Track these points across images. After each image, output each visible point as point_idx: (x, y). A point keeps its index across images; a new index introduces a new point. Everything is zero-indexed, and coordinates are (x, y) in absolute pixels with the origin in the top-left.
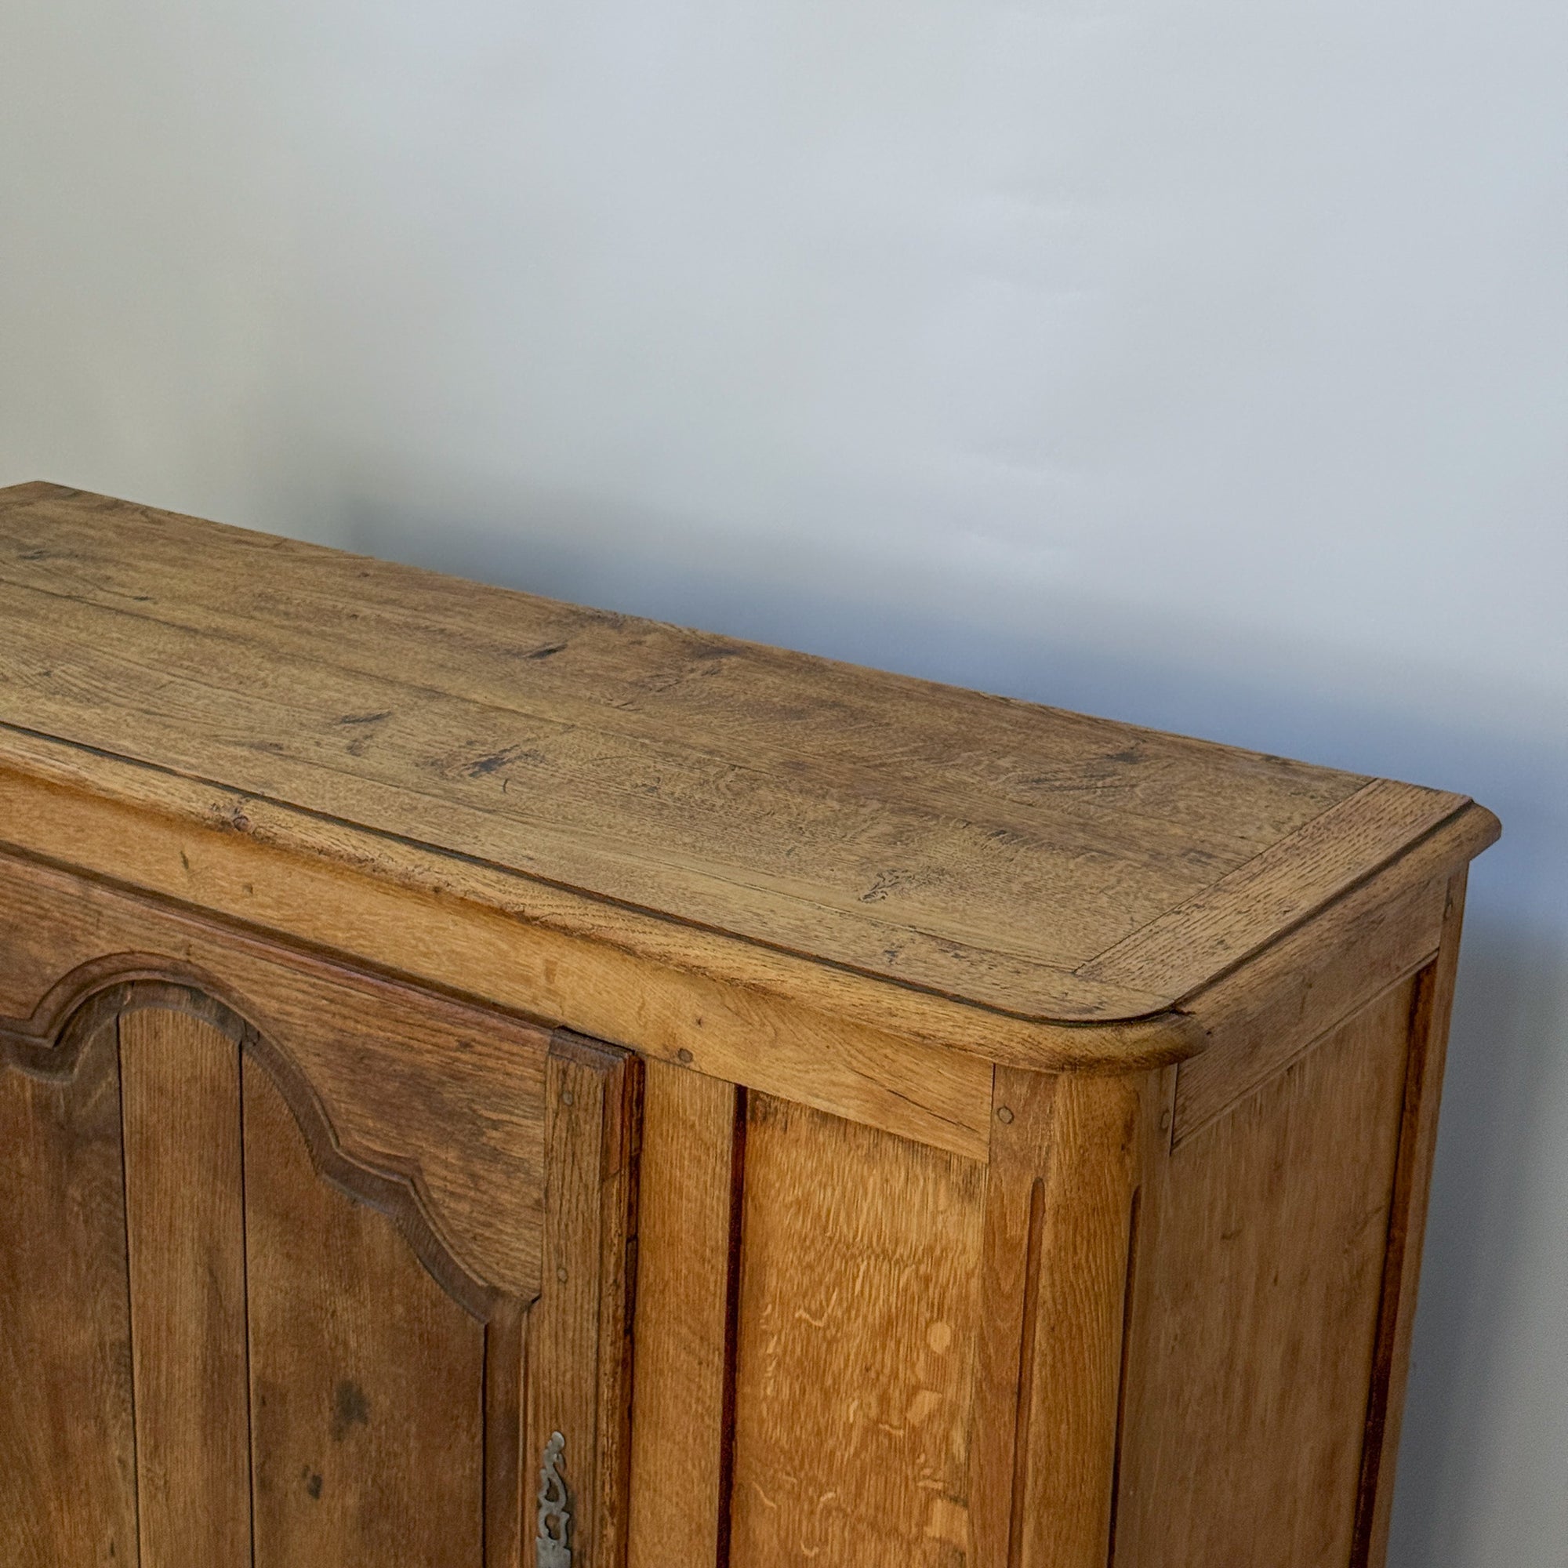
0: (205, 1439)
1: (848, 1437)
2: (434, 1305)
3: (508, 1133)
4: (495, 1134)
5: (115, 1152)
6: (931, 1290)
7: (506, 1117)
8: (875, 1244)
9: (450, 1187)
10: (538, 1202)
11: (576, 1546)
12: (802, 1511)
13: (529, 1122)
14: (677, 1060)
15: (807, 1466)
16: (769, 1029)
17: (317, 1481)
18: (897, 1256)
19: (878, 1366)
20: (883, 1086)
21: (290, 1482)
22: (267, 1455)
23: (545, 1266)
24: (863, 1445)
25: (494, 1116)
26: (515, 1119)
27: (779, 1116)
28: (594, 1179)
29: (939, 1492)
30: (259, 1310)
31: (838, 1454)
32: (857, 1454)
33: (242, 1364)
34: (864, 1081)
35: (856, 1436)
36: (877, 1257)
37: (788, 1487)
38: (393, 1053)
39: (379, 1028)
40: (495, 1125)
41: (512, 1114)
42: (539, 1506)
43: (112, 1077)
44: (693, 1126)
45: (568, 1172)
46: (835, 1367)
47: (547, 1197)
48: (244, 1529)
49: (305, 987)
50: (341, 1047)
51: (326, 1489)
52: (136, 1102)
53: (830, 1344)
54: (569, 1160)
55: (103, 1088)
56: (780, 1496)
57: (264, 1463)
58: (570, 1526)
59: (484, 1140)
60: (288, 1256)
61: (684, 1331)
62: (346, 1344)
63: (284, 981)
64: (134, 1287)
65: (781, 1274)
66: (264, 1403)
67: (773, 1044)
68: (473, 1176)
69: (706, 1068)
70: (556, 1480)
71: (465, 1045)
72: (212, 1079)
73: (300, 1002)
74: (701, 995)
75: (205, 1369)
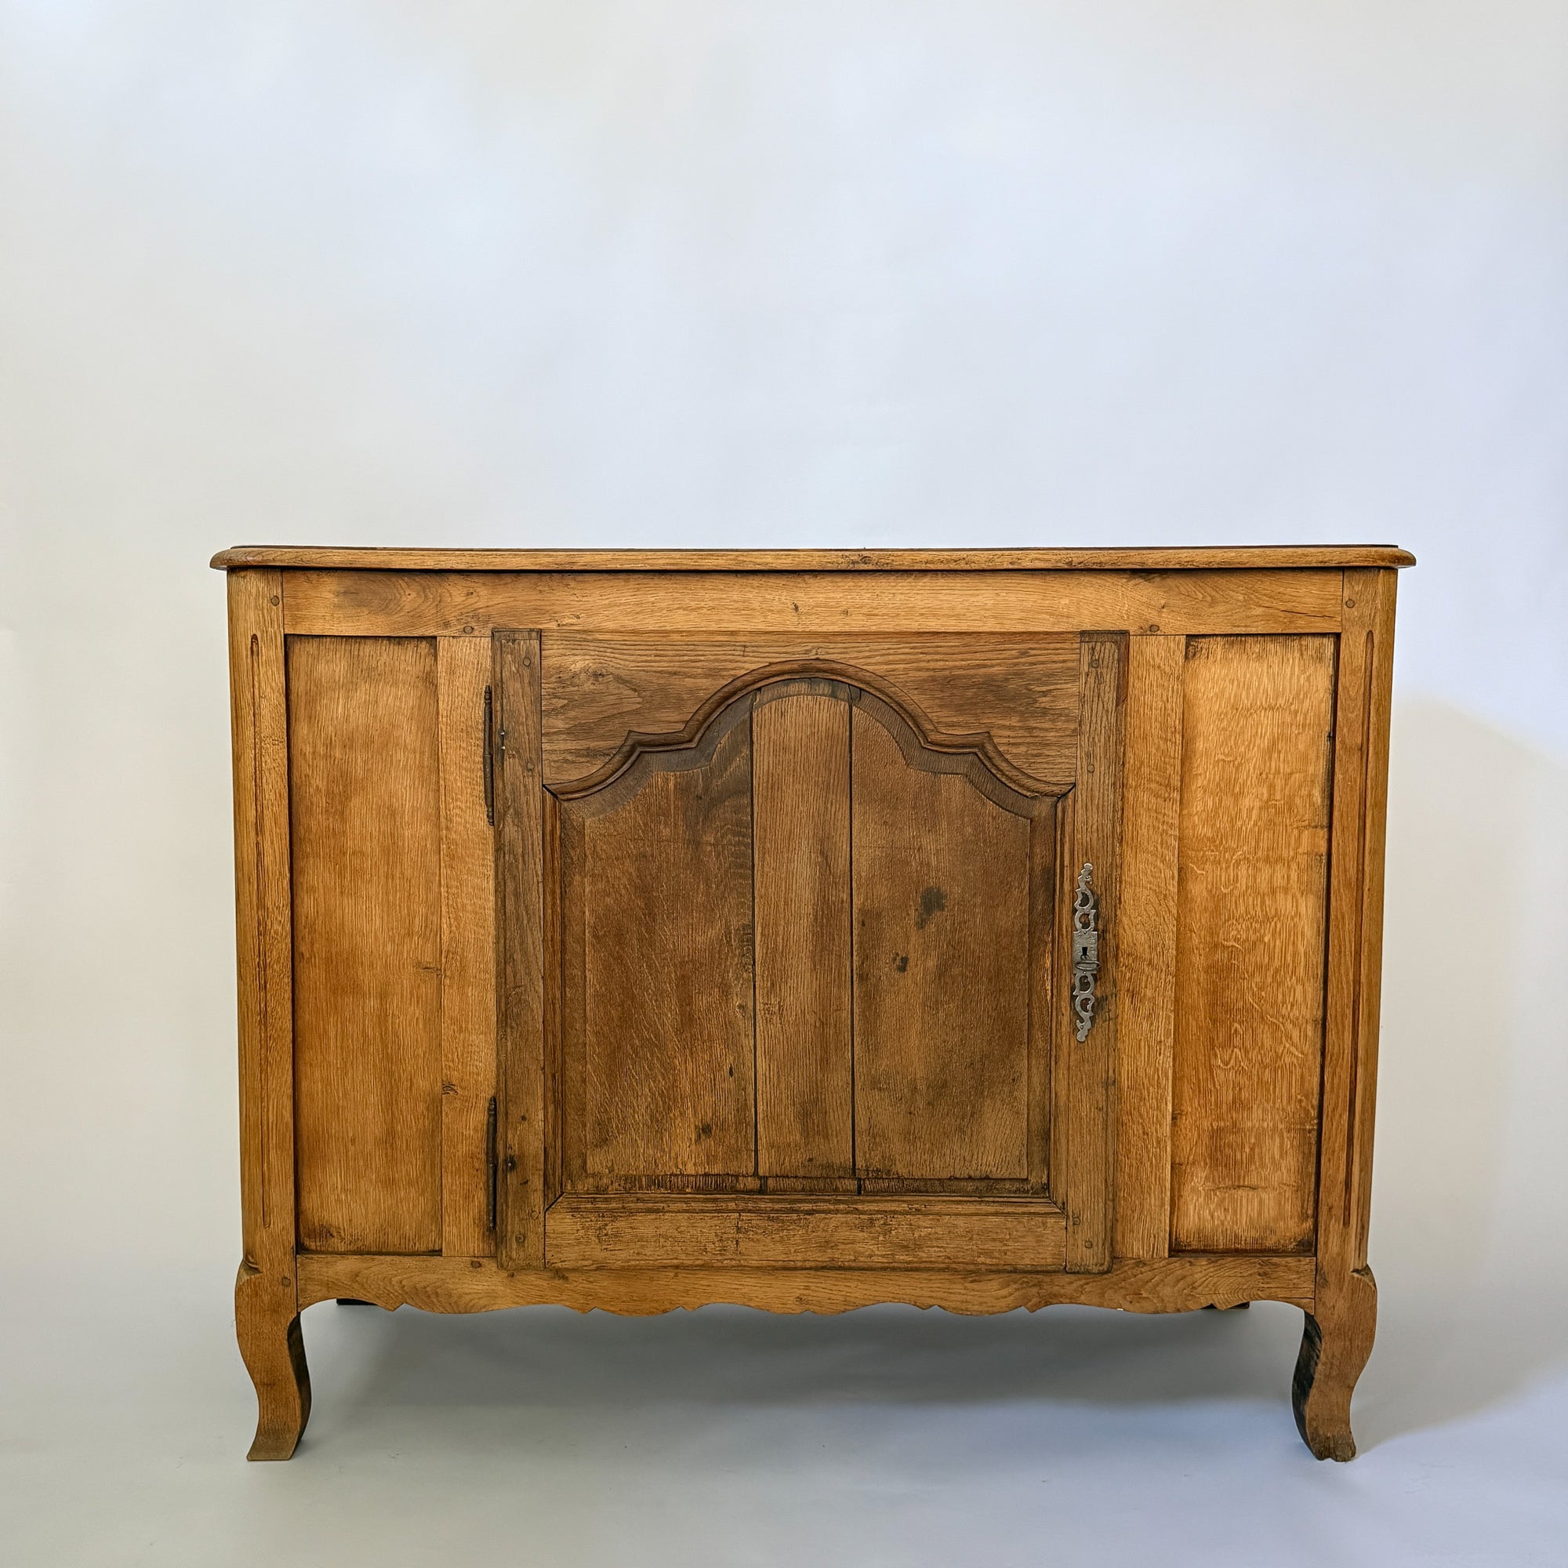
0: (815, 966)
1: (1249, 817)
2: (994, 818)
3: (1054, 696)
4: (1044, 699)
5: (746, 801)
6: (1298, 718)
7: (1052, 687)
8: (1264, 704)
9: (1012, 741)
10: (1075, 730)
11: (1100, 927)
12: (1221, 869)
13: (1069, 686)
14: (1149, 633)
15: (1224, 842)
16: (1209, 599)
17: (905, 960)
18: (1278, 705)
19: (1267, 770)
20: (1278, 609)
21: (884, 968)
22: (865, 958)
23: (1079, 767)
24: (1260, 817)
25: (1044, 689)
26: (1058, 686)
27: (1204, 651)
28: (1111, 706)
29: (1305, 827)
30: (862, 865)
31: (1244, 828)
32: (1255, 824)
33: (847, 905)
34: (1267, 610)
35: (1255, 813)
36: (1266, 710)
37: (1212, 858)
38: (972, 672)
39: (962, 660)
40: (1044, 694)
41: (1057, 684)
42: (1075, 911)
43: (746, 751)
44: (1159, 667)
45: (1095, 706)
46: (1241, 780)
47: (1080, 725)
48: (845, 1014)
49: (907, 650)
50: (934, 679)
51: (911, 963)
52: (764, 762)
53: (1237, 769)
54: (1096, 699)
55: (738, 763)
56: (1208, 866)
57: (863, 963)
58: (1097, 917)
59: (1037, 705)
60: (885, 823)
61: (1153, 786)
62: (928, 864)
63: (892, 651)
64: (757, 885)
65: (1206, 739)
66: (863, 924)
67: (1211, 606)
68: (1030, 729)
69: (1167, 631)
70: (1089, 893)
71: (1024, 654)
72: (827, 731)
73: (904, 660)
74: (1164, 592)
75: (816, 919)
